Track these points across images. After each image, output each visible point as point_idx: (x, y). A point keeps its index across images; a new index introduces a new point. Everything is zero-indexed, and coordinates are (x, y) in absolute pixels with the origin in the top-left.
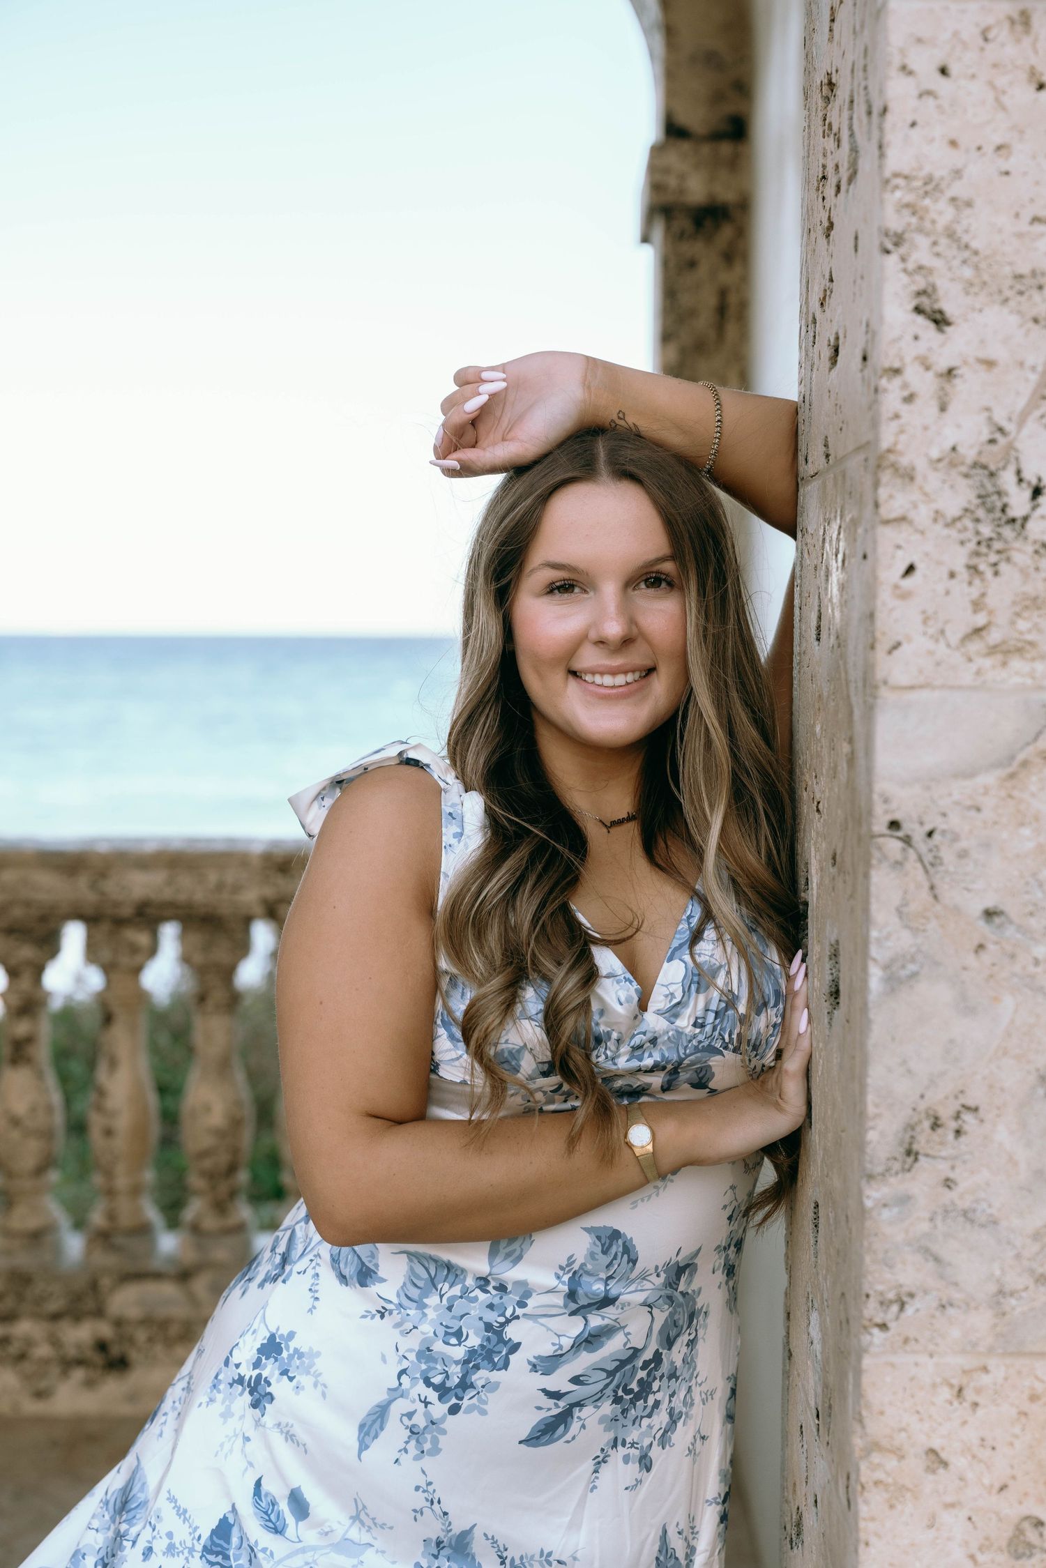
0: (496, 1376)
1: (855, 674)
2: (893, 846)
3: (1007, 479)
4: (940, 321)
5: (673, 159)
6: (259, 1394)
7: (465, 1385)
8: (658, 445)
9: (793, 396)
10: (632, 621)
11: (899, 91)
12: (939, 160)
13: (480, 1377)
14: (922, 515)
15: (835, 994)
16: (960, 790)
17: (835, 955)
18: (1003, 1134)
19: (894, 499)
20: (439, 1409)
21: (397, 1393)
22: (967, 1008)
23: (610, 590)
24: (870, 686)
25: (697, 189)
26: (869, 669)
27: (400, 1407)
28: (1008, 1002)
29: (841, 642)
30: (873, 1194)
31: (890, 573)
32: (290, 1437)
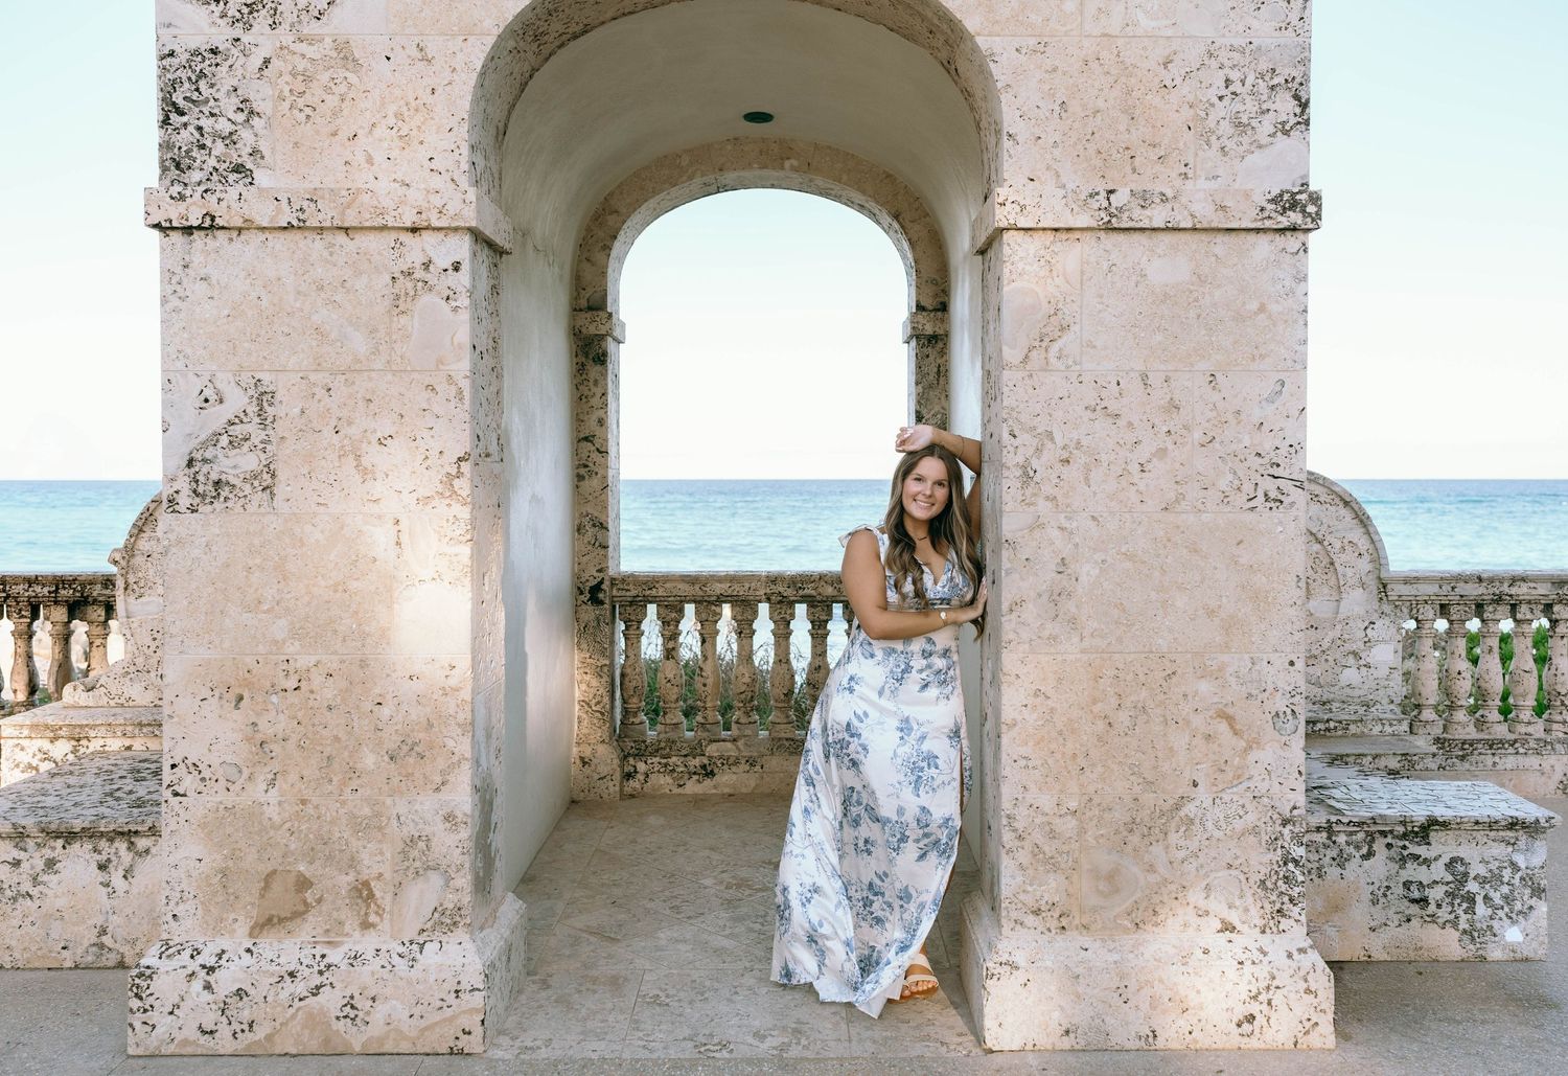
0: (909, 675)
1: (998, 509)
2: (1007, 545)
3: (1029, 469)
4: (1015, 436)
5: (920, 317)
6: (851, 690)
7: (902, 678)
8: (947, 450)
9: (979, 440)
10: (932, 492)
11: (1005, 389)
12: (1014, 404)
13: (905, 676)
14: (1012, 476)
15: (994, 583)
16: (1020, 534)
17: (994, 573)
18: (1031, 606)
19: (1006, 473)
20: (897, 685)
21: (886, 682)
22: (1022, 579)
23: (929, 483)
24: (1001, 511)
25: (929, 330)
26: (1001, 508)
27: (887, 686)
28: (1031, 578)
29: (994, 502)
30: (1003, 619)
31: (1005, 489)
32: (861, 698)
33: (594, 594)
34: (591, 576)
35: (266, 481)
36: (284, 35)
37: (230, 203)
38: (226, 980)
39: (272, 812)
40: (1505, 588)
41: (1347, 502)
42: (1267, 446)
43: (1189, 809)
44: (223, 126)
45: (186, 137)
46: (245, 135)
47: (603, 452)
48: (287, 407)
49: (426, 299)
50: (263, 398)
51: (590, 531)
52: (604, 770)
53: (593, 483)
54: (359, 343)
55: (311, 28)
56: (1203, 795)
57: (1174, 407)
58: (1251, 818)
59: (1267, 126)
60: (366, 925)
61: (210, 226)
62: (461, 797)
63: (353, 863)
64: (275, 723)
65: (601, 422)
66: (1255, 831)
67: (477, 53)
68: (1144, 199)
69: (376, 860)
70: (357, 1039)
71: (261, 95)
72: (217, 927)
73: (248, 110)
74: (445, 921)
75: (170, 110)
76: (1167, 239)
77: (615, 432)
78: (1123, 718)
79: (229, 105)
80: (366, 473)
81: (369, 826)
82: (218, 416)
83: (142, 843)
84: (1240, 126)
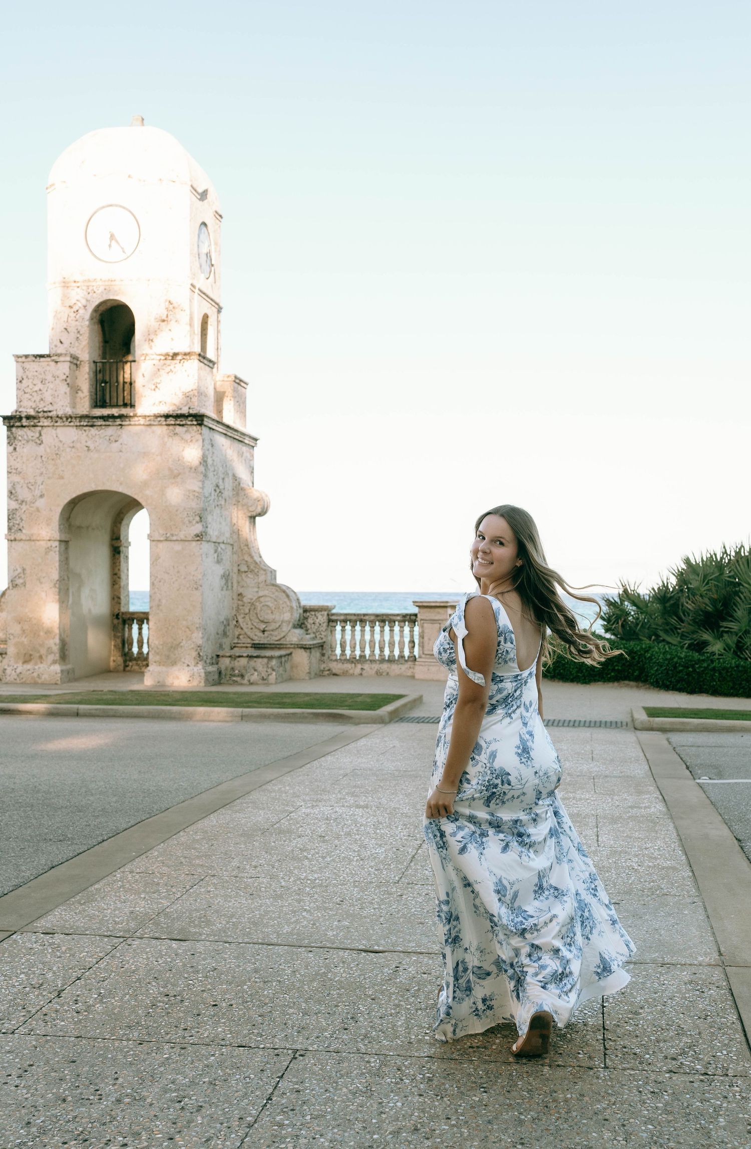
33: (117, 616)
34: (116, 611)
35: (24, 584)
36: (28, 506)
37: (19, 536)
38: (18, 671)
39: (26, 643)
40: (362, 617)
41: (284, 592)
42: (195, 579)
43: (182, 644)
44: (17, 522)
45: (11, 524)
46: (21, 524)
47: (119, 578)
48: (28, 572)
49: (51, 552)
50: (24, 570)
51: (116, 599)
52: (119, 663)
53: (117, 586)
54: (40, 560)
55: (32, 505)
56: (184, 642)
57: (178, 572)
58: (192, 646)
59: (194, 522)
60: (41, 663)
61: (15, 540)
62: (57, 640)
63: (39, 652)
64: (26, 627)
65: (119, 570)
66: (193, 648)
67: (60, 509)
68: (172, 535)
69: (43, 651)
70: (40, 681)
71: (24, 517)
72: (17, 662)
73: (22, 519)
74: (54, 662)
75: (9, 519)
76: (177, 542)
77: (126, 571)
78: (170, 628)
79: (18, 519)
80: (41, 583)
81: (42, 645)
82: (16, 573)
83: (4, 656)
84: (190, 522)
